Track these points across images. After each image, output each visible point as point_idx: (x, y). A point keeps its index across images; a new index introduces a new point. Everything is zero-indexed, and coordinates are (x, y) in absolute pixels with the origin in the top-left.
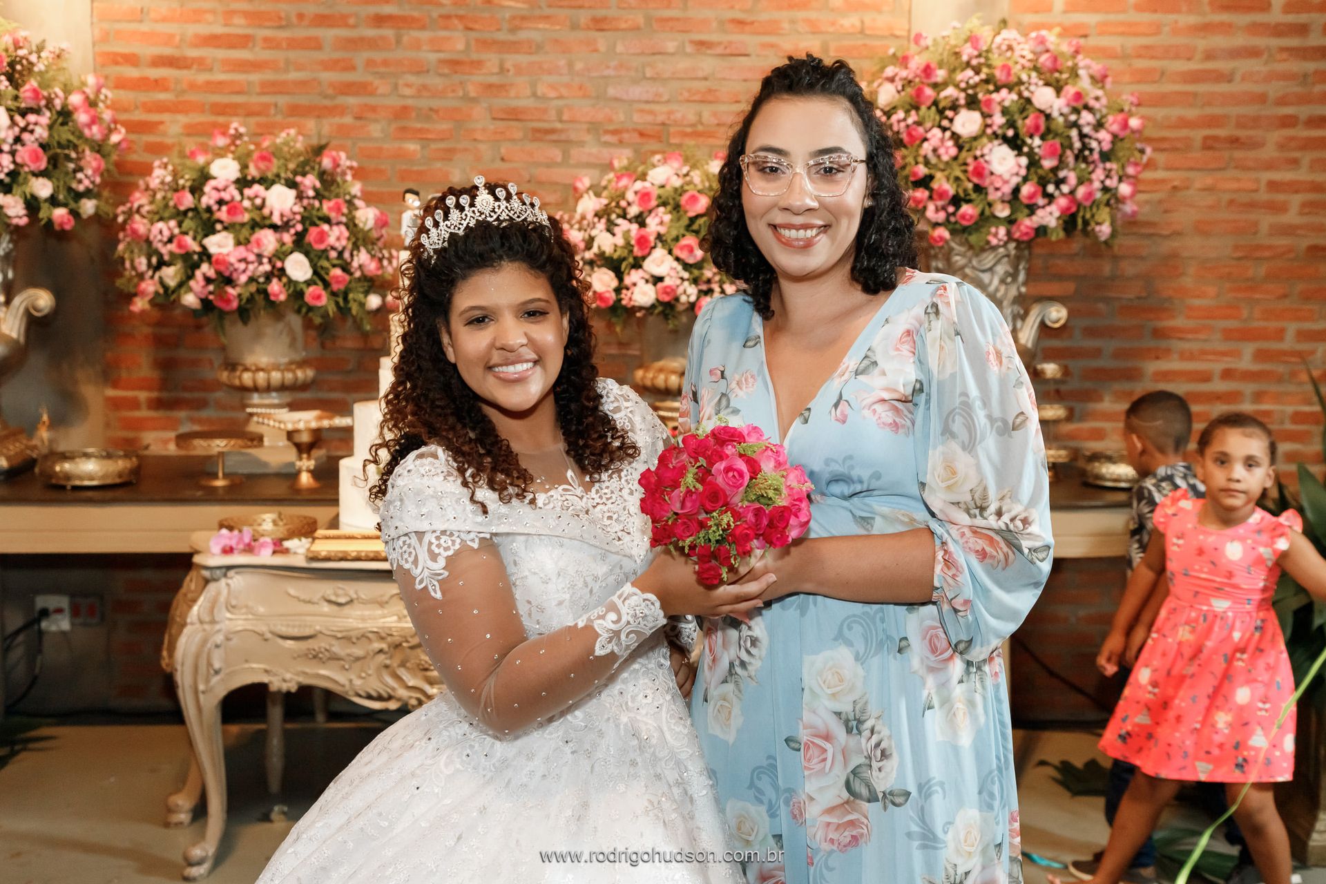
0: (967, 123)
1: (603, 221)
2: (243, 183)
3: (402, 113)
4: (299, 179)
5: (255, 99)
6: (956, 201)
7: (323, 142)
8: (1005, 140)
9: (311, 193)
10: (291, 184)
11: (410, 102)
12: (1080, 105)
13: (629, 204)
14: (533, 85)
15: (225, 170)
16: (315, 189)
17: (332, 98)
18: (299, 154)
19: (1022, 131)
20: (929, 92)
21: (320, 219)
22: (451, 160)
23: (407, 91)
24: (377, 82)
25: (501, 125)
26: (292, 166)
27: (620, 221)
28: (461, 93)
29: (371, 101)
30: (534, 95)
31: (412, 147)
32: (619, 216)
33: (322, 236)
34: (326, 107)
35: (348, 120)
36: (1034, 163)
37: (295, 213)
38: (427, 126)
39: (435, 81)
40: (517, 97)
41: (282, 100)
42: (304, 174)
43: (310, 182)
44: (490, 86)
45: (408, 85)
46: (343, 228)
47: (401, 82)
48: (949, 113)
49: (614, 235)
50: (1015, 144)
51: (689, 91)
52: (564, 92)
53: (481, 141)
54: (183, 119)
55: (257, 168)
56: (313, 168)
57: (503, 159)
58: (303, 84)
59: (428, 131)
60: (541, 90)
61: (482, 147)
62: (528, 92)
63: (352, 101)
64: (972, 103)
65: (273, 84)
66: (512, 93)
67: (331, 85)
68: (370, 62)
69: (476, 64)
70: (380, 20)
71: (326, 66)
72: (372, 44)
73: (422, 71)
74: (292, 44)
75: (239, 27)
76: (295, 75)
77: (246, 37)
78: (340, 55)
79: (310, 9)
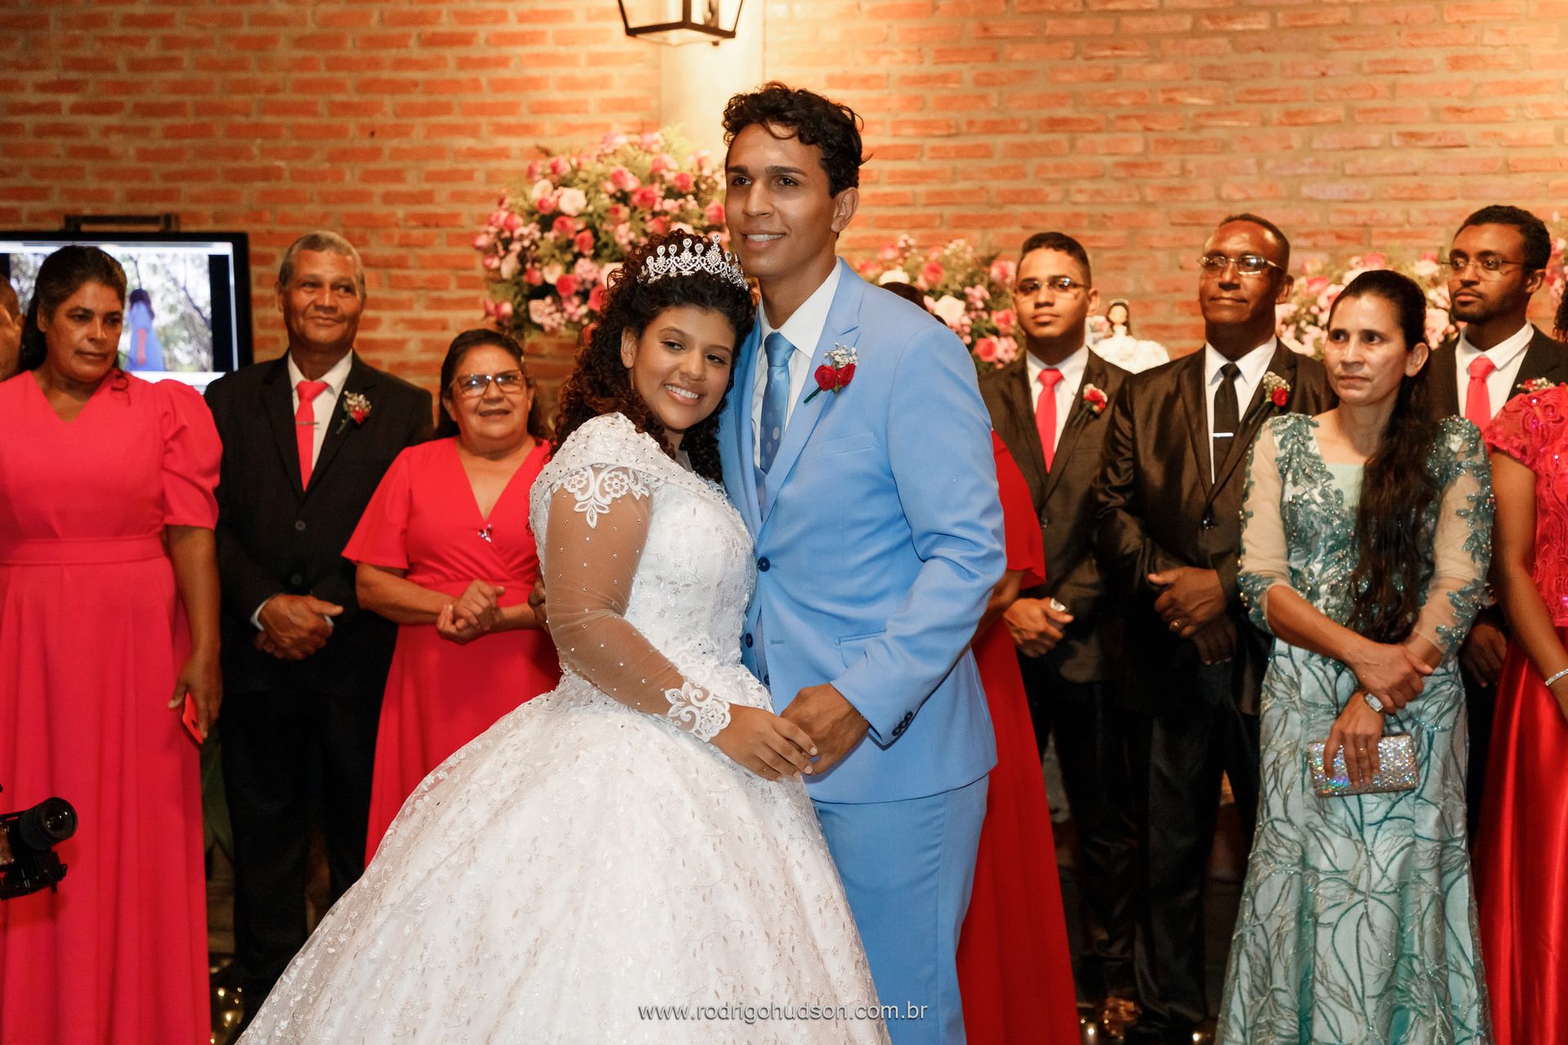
1: (1292, 328)
3: (1073, 220)
4: (968, 290)
5: (921, 211)
7: (993, 253)
9: (980, 305)
10: (961, 296)
11: (1083, 209)
13: (1321, 310)
14: (1218, 188)
16: (983, 300)
17: (1001, 207)
18: (966, 266)
21: (988, 330)
22: (1124, 269)
23: (1080, 198)
24: (1048, 189)
25: (1181, 232)
26: (960, 277)
27: (1310, 329)
28: (1137, 198)
29: (1039, 209)
30: (1219, 198)
32: (1309, 323)
33: (990, 349)
34: (993, 217)
37: (962, 326)
38: (1099, 234)
39: (1109, 186)
40: (1200, 201)
41: (948, 211)
42: (973, 286)
43: (979, 293)
44: (1169, 190)
45: (1080, 191)
46: (1011, 340)
47: (1073, 188)
49: (1303, 343)
51: (1395, 187)
52: (1253, 193)
53: (1158, 249)
55: (927, 280)
56: (982, 280)
57: (1181, 267)
58: (969, 193)
59: (1100, 238)
60: (1226, 191)
61: (1160, 255)
62: (1211, 195)
63: (1020, 209)
65: (939, 194)
66: (1194, 197)
67: (1000, 193)
68: (1041, 169)
69: (1155, 166)
70: (1053, 124)
71: (995, 174)
72: (1044, 150)
73: (1096, 176)
74: (960, 153)
75: (908, 138)
76: (961, 185)
77: (914, 147)
78: (1010, 162)
79: (981, 116)
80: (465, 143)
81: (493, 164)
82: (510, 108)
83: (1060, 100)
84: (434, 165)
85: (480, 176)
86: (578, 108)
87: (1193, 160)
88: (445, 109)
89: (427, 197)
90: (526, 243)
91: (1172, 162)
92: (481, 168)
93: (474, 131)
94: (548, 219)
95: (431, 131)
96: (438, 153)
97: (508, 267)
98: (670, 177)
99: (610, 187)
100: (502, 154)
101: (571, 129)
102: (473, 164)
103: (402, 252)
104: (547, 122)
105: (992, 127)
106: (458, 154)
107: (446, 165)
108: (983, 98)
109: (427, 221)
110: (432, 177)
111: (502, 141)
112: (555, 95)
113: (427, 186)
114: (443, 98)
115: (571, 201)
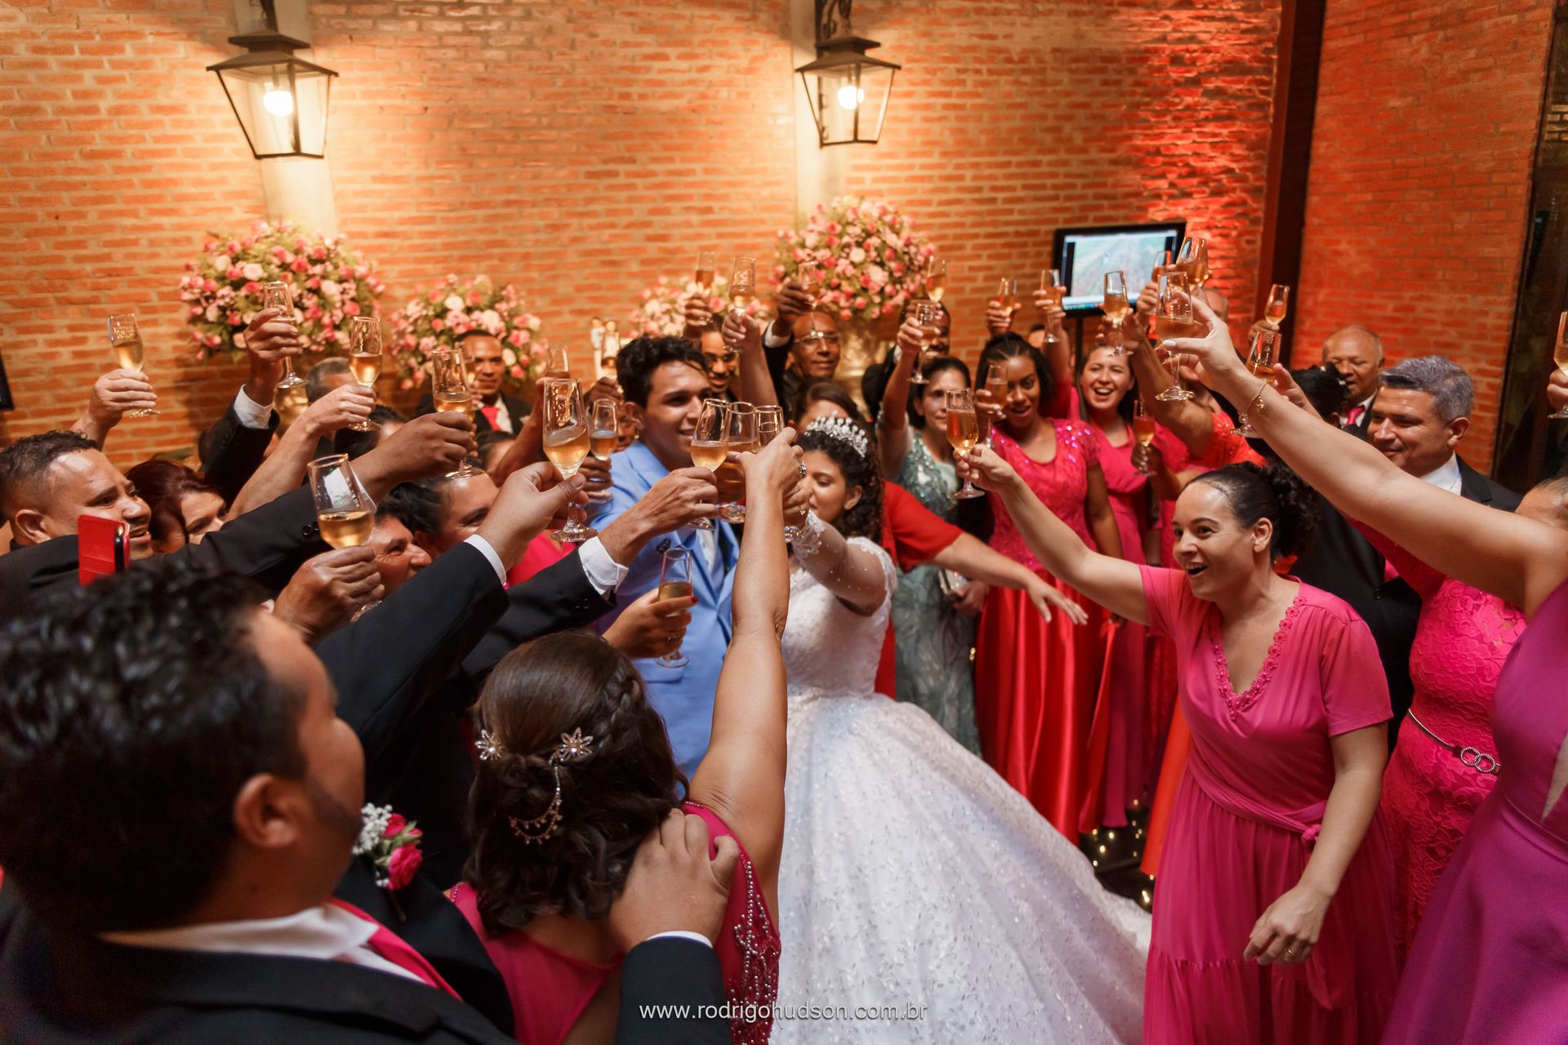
0: (858, 255)
2: (469, 311)
3: (526, 256)
4: (497, 306)
6: (854, 296)
8: (876, 263)
9: (505, 314)
10: (494, 309)
11: (530, 250)
12: (908, 244)
15: (455, 303)
19: (884, 258)
20: (836, 240)
21: (513, 327)
23: (528, 243)
24: (510, 239)
26: (490, 299)
28: (559, 243)
31: (534, 274)
33: (516, 338)
35: (495, 262)
36: (891, 274)
37: (500, 327)
39: (543, 236)
41: (456, 253)
42: (498, 303)
44: (575, 238)
45: (528, 240)
46: (524, 331)
47: (524, 238)
48: (847, 250)
50: (881, 264)
54: (397, 268)
55: (471, 301)
63: (496, 251)
64: (859, 244)
65: (449, 243)
66: (587, 241)
68: (505, 228)
69: (567, 226)
70: (508, 203)
71: (480, 231)
72: (506, 217)
73: (536, 230)
74: (458, 220)
75: (426, 211)
76: (462, 238)
77: (429, 217)
78: (488, 225)
79: (468, 199)
80: (129, 221)
81: (153, 235)
82: (159, 198)
83: (511, 190)
84: (108, 237)
85: (144, 242)
86: (208, 197)
87: (587, 221)
88: (109, 200)
89: (107, 257)
90: (227, 300)
91: (575, 222)
92: (144, 238)
93: (134, 214)
94: (238, 283)
95: (104, 214)
96: (111, 228)
97: (212, 314)
98: (309, 250)
99: (276, 261)
100: (158, 228)
101: (205, 211)
102: (139, 235)
103: (95, 293)
104: (187, 207)
105: (476, 205)
106: (124, 229)
107: (117, 236)
108: (468, 189)
109: (110, 273)
110: (108, 244)
111: (157, 220)
112: (191, 190)
113: (106, 250)
114: (108, 193)
115: (252, 271)
